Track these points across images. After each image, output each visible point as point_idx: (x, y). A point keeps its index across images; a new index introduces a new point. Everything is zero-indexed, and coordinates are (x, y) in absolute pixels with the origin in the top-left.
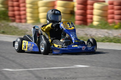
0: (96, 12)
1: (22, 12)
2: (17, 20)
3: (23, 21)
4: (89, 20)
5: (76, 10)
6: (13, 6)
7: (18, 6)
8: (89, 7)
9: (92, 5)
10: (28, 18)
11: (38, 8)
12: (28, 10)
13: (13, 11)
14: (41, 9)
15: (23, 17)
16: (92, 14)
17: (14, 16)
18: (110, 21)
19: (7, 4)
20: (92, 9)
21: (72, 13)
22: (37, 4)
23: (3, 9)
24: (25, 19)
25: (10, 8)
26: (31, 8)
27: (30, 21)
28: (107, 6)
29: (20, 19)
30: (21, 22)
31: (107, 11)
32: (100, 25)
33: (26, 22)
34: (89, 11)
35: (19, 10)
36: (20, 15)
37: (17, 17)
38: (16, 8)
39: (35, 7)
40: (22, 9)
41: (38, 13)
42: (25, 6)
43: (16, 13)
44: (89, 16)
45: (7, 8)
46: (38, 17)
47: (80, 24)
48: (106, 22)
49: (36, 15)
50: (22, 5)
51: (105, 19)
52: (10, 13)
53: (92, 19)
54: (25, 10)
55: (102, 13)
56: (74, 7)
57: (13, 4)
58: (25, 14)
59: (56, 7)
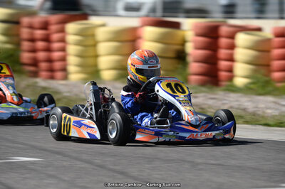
0: (242, 53)
1: (56, 55)
2: (44, 74)
3: (59, 74)
4: (223, 74)
5: (190, 48)
6: (32, 40)
7: (47, 39)
8: (223, 41)
9: (232, 36)
10: (71, 68)
11: (95, 45)
12: (72, 49)
13: (34, 51)
14: (103, 47)
15: (57, 65)
16: (231, 59)
17: (35, 63)
18: (277, 75)
19: (18, 35)
20: (232, 47)
21: (181, 56)
22: (93, 36)
23: (8, 46)
24: (64, 70)
25: (26, 45)
26: (78, 43)
27: (75, 75)
28: (269, 40)
29: (51, 70)
30: (52, 78)
31: (268, 51)
32: (252, 86)
33: (65, 78)
34: (223, 53)
35: (48, 50)
36: (50, 60)
37: (43, 65)
38: (40, 44)
39: (90, 42)
40: (56, 45)
41: (97, 56)
42: (63, 40)
43: (41, 55)
44: (223, 64)
45: (18, 44)
46: (96, 65)
47: (203, 84)
48: (267, 79)
49: (90, 61)
50: (55, 36)
51: (263, 70)
52: (26, 56)
53: (230, 70)
54: (63, 50)
55: (256, 57)
56: (184, 42)
57: (32, 34)
58: (64, 59)
59: (140, 41)
